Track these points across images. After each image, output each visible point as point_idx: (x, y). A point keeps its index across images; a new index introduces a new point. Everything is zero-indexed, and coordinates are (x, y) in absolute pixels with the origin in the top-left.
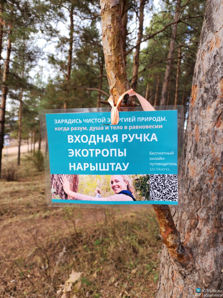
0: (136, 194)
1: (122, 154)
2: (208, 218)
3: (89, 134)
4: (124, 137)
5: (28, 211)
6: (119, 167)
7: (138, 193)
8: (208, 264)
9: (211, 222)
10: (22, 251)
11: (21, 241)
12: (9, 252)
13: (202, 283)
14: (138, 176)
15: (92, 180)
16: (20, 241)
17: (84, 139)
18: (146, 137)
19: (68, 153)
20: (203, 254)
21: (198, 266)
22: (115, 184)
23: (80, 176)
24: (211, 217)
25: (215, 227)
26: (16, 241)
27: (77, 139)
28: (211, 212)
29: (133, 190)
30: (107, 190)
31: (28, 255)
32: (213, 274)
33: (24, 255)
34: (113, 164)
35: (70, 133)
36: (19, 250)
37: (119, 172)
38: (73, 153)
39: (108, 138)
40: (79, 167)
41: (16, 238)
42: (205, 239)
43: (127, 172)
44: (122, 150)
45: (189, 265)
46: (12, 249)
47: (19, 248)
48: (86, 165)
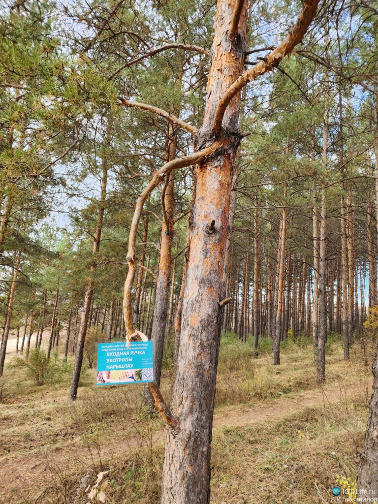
0: (136, 378)
1: (130, 360)
2: (188, 396)
3: (116, 351)
4: (132, 353)
5: (28, 446)
6: (129, 366)
7: (137, 377)
8: (188, 426)
9: (189, 399)
10: (27, 492)
11: (25, 480)
12: (9, 494)
13: (184, 439)
14: (137, 370)
15: (117, 373)
16: (23, 480)
17: (114, 354)
18: (140, 353)
19: (106, 361)
20: (185, 420)
21: (182, 427)
22: (127, 374)
23: (111, 372)
24: (189, 395)
25: (191, 402)
26: (18, 480)
27: (111, 354)
28: (189, 392)
29: (134, 376)
30: (124, 377)
31: (36, 497)
32: (190, 432)
33: (30, 497)
34: (126, 365)
35: (108, 352)
36: (22, 491)
37: (129, 368)
38: (109, 361)
39: (125, 354)
40: (111, 367)
41: (17, 478)
42: (186, 411)
43: (132, 368)
44: (131, 358)
45: (176, 428)
46: (13, 491)
47: (23, 488)
48: (114, 366)
